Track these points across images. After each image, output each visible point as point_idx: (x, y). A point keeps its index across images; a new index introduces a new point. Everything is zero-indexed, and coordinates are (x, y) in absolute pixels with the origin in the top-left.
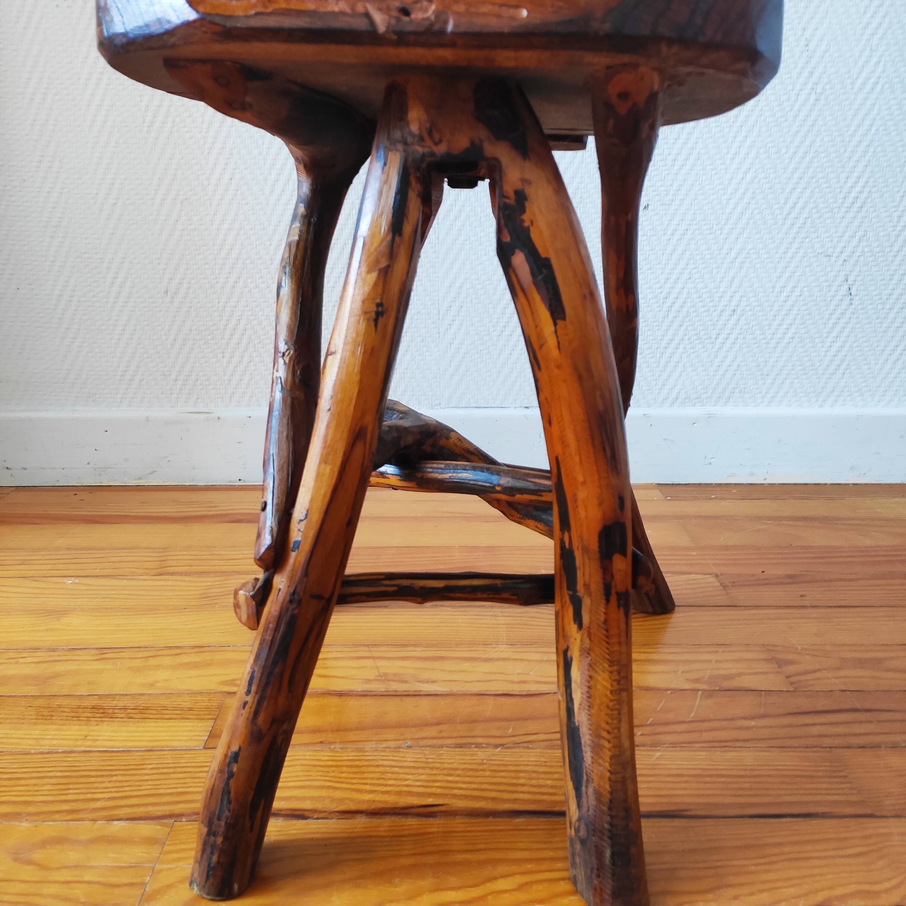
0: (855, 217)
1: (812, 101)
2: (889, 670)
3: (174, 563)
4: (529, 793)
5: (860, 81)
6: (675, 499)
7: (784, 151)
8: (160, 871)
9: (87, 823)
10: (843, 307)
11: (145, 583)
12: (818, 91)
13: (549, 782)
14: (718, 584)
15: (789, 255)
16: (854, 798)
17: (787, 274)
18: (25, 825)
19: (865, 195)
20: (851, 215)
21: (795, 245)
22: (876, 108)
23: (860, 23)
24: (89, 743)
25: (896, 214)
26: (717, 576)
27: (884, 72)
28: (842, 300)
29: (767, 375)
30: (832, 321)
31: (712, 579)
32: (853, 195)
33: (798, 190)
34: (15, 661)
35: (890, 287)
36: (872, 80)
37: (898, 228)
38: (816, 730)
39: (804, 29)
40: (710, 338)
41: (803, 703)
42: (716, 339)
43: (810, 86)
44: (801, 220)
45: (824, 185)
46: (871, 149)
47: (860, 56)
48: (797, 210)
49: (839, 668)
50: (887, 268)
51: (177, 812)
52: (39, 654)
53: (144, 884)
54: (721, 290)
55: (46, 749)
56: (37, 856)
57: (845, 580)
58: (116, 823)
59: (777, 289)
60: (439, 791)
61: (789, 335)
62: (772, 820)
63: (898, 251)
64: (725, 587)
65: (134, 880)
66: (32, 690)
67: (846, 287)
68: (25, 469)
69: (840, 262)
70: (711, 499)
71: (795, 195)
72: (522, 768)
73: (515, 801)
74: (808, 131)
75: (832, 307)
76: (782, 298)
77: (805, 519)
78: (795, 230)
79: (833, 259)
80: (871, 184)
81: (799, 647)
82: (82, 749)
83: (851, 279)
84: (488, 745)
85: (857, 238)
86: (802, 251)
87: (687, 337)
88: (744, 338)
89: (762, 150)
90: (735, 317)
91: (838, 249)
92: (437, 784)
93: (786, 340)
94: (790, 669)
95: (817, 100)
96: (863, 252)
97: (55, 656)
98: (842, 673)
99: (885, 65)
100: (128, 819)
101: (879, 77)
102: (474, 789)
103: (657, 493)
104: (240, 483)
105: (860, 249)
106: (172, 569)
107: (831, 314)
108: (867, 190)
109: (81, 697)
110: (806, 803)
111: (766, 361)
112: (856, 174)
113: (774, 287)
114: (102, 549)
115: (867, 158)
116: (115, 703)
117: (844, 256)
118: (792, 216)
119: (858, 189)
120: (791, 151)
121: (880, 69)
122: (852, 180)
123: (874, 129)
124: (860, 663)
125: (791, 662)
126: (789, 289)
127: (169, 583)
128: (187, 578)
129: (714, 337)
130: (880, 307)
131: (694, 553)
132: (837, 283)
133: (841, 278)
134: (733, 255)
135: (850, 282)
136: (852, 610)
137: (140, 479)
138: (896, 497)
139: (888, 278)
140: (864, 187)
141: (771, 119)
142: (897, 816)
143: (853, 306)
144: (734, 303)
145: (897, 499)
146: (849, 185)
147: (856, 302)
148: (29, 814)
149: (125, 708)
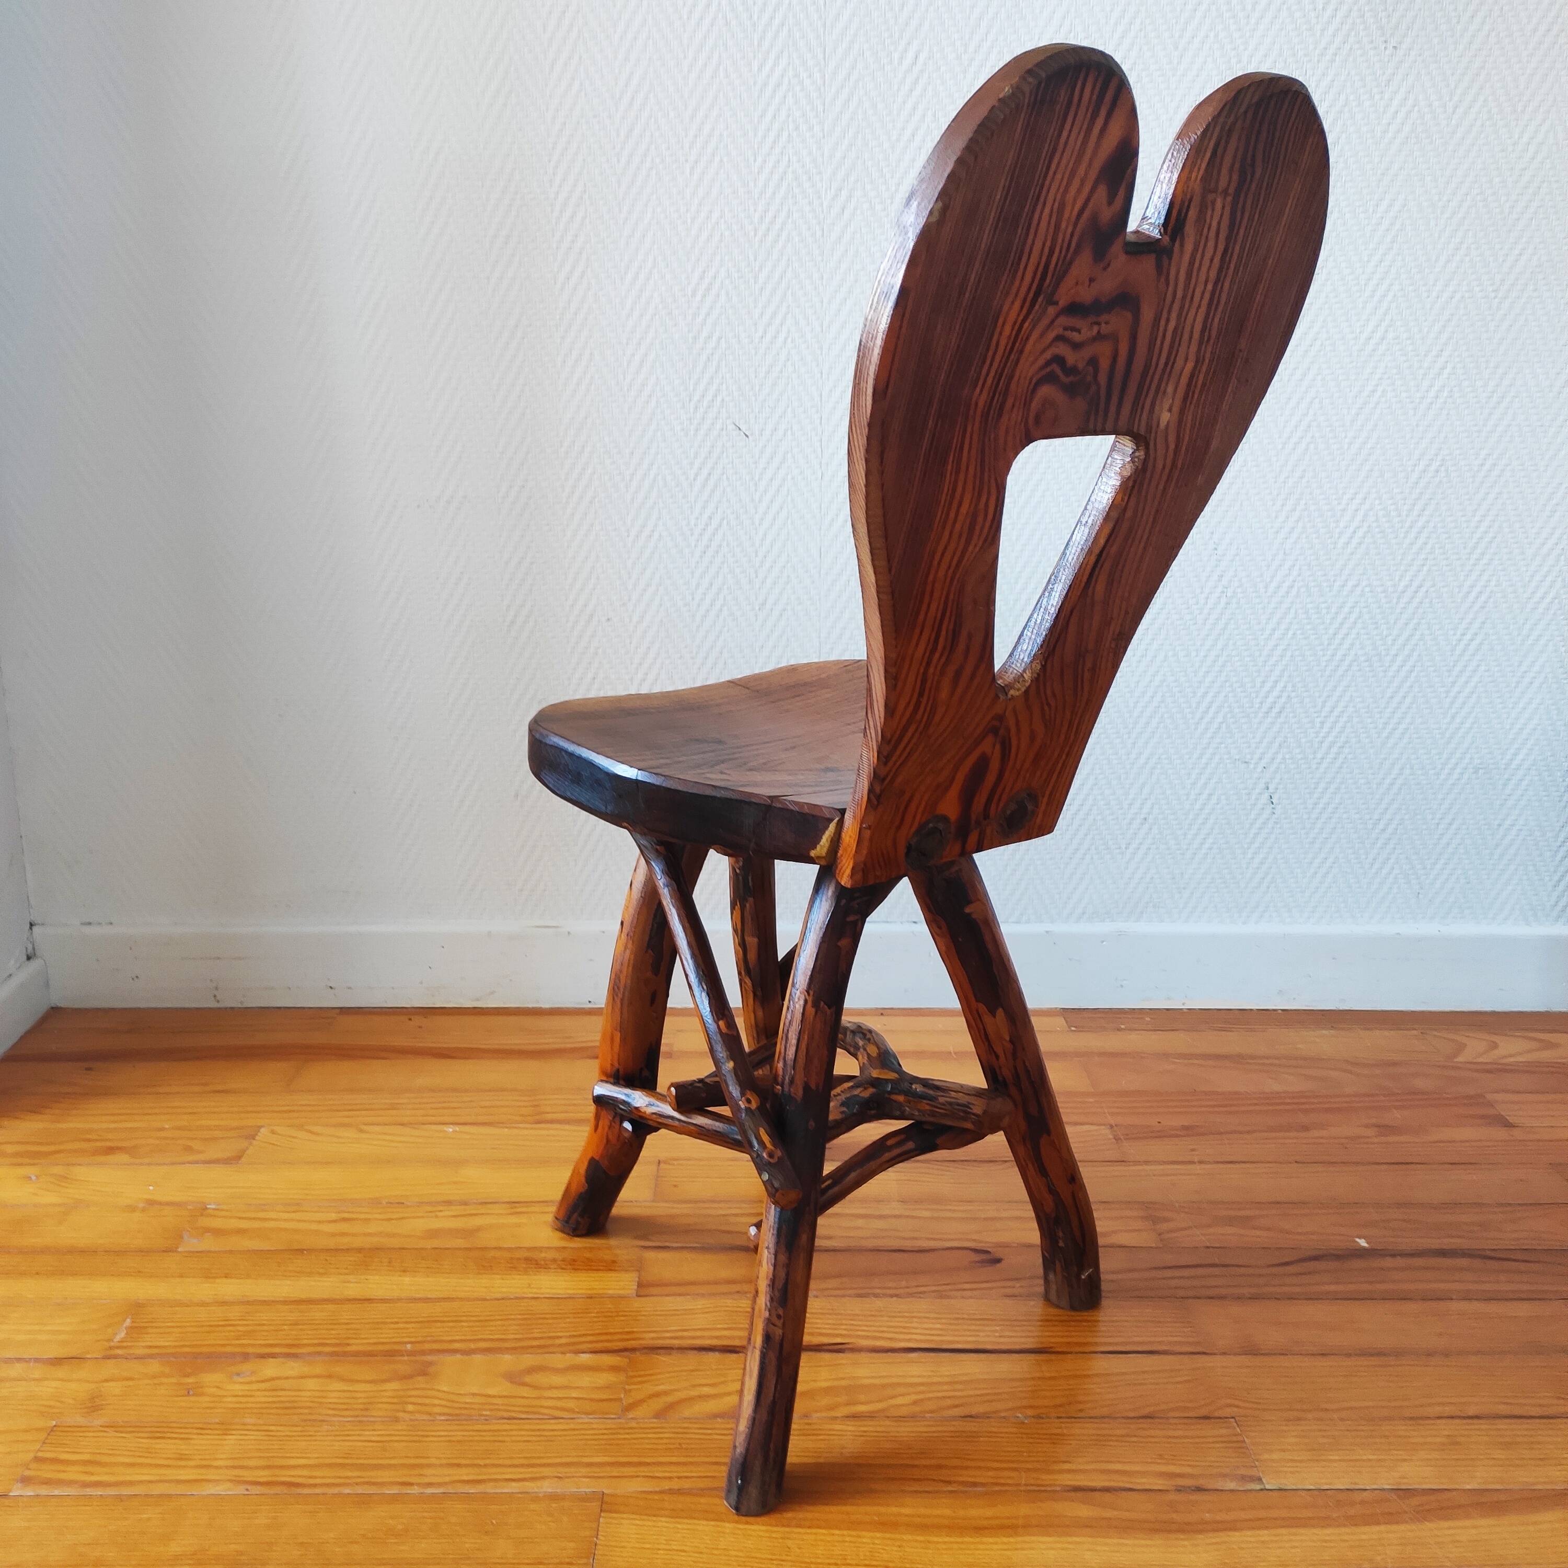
0: (1273, 723)
1: (1222, 604)
2: (1254, 1228)
3: (548, 1109)
4: (921, 1334)
5: (1274, 585)
6: (1080, 1029)
7: (1194, 654)
8: (630, 1391)
9: (560, 1355)
10: (1265, 816)
11: (526, 1132)
12: (1229, 595)
13: (938, 1326)
14: (1111, 1137)
15: (1204, 761)
16: (1191, 1340)
17: (1202, 781)
18: (507, 1357)
19: (1283, 700)
20: (1269, 720)
21: (1210, 751)
22: (1292, 611)
23: (1272, 527)
24: (535, 1290)
25: (1319, 720)
26: (1111, 1127)
27: (1299, 575)
28: (1263, 809)
29: (1184, 888)
30: (1253, 831)
31: (1106, 1131)
32: (1270, 700)
33: (1211, 694)
34: (433, 1214)
35: (1316, 796)
36: (1287, 584)
37: (1322, 735)
38: (1174, 1283)
39: (1212, 533)
40: (1120, 848)
41: (1169, 1259)
42: (1126, 848)
43: (1220, 589)
44: (1216, 726)
45: (1239, 690)
46: (1289, 654)
47: (1273, 560)
48: (1210, 715)
49: (1209, 1226)
50: (1311, 776)
51: (630, 1347)
52: (453, 1208)
53: (620, 1400)
54: (1131, 797)
55: (499, 1296)
56: (528, 1379)
57: (1241, 1133)
58: (582, 1355)
59: (1192, 797)
60: (844, 1332)
61: (1207, 846)
62: (1121, 1356)
63: (1323, 758)
64: (1117, 1139)
65: (611, 1397)
66: (460, 1243)
67: (1266, 795)
68: (350, 988)
69: (1259, 769)
70: (1119, 1030)
71: (1209, 698)
72: (915, 1314)
73: (909, 1340)
74: (1220, 635)
75: (1253, 816)
76: (1197, 807)
77: (1218, 1057)
78: (1209, 735)
79: (1252, 766)
80: (1289, 688)
81: (1177, 1205)
82: (530, 1295)
83: (1272, 787)
84: (885, 1295)
85: (1277, 744)
86: (1217, 757)
87: (1093, 847)
88: (1157, 848)
89: (1170, 653)
90: (1147, 826)
91: (1256, 756)
92: (844, 1327)
93: (1203, 851)
94: (1165, 1226)
95: (1228, 603)
96: (1284, 759)
97: (470, 1210)
98: (1211, 1230)
99: (1300, 569)
100: (591, 1352)
101: (1294, 581)
102: (874, 1331)
103: (1060, 1021)
104: (590, 1006)
105: (1280, 756)
106: (549, 1116)
107: (1252, 824)
108: (1285, 695)
109: (509, 1249)
110: (1150, 1343)
111: (1182, 874)
112: (1273, 679)
113: (1188, 795)
114: (466, 1091)
115: (1284, 663)
116: (543, 1255)
117: (1263, 763)
118: (1206, 720)
119: (1275, 693)
120: (1202, 654)
121: (1295, 573)
122: (1268, 685)
123: (1291, 633)
124: (1231, 1221)
125: (1166, 1220)
126: (1204, 796)
127: (552, 1132)
128: (567, 1127)
129: (1124, 846)
130: (1305, 816)
131: (1091, 1100)
132: (1257, 791)
133: (1262, 785)
134: (1142, 760)
135: (1271, 790)
136: (1238, 1166)
137: (478, 1000)
138: (1323, 1029)
139: (1313, 786)
140: (1282, 691)
141: (1179, 622)
142: (1224, 1354)
143: (1275, 816)
144: (1145, 811)
145: (1324, 1032)
146: (1266, 689)
147: (1279, 810)
148: (507, 1349)
149: (554, 1260)
